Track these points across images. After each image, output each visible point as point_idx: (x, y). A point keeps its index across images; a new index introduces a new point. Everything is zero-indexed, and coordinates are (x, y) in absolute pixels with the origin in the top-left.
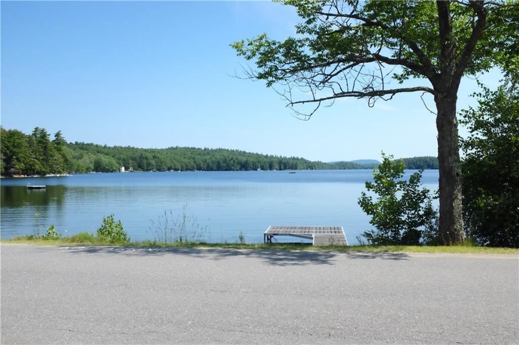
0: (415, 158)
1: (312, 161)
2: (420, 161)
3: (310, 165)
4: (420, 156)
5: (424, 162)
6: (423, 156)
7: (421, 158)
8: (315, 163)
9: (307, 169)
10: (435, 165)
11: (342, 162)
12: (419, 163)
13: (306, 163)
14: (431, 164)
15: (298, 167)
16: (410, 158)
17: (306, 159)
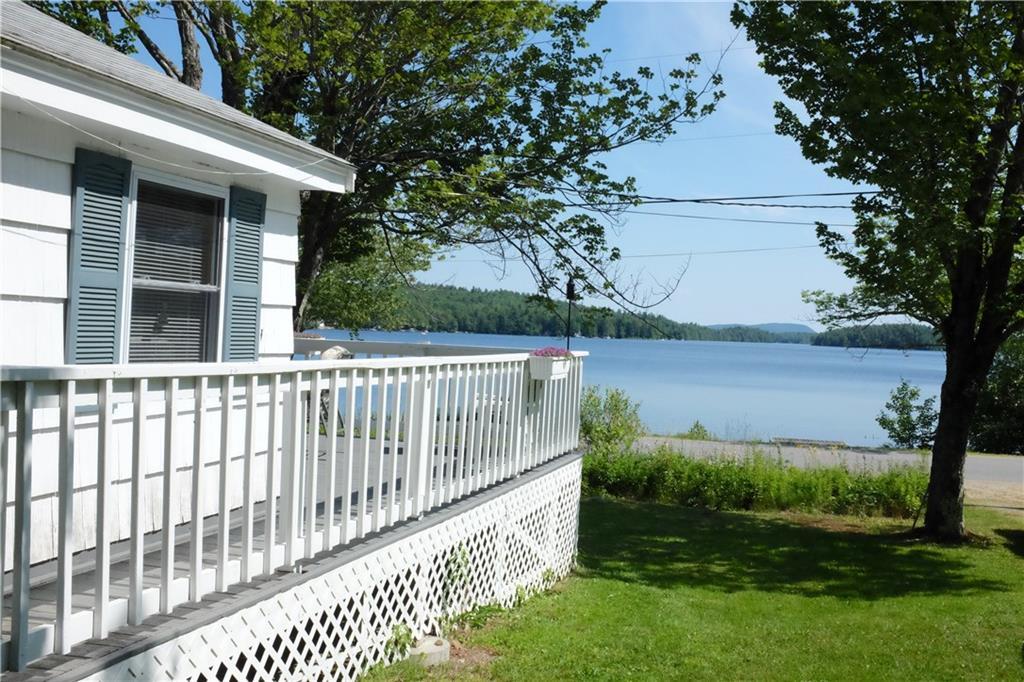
3: (675, 330)
9: (670, 338)
11: (739, 328)
15: (653, 334)
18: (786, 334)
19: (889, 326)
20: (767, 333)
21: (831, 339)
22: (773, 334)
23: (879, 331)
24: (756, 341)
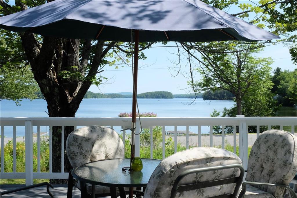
0: (155, 92)
1: (95, 93)
2: (158, 94)
3: (94, 95)
4: (158, 91)
5: (160, 94)
6: (160, 91)
7: (159, 92)
8: (97, 94)
9: (93, 98)
10: (166, 96)
11: (113, 94)
12: (157, 95)
13: (92, 94)
14: (164, 95)
15: (88, 97)
16: (152, 92)
17: (92, 92)
18: (127, 95)
19: (157, 92)
20: (122, 95)
21: (140, 96)
22: (123, 95)
23: (154, 93)
24: (118, 98)
